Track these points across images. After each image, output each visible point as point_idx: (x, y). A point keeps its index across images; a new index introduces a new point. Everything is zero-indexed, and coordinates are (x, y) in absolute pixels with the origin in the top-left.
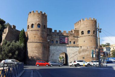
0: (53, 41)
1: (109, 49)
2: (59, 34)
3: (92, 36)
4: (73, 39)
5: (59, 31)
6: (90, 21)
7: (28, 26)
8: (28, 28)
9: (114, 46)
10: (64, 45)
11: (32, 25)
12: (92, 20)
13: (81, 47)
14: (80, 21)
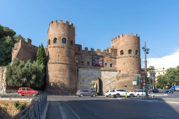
0: (83, 62)
1: (153, 74)
2: (92, 53)
3: (134, 57)
4: (109, 61)
5: (92, 49)
6: (132, 37)
7: (49, 40)
8: (49, 43)
9: (159, 70)
10: (97, 67)
11: (55, 39)
12: (134, 36)
13: (120, 71)
14: (119, 37)
